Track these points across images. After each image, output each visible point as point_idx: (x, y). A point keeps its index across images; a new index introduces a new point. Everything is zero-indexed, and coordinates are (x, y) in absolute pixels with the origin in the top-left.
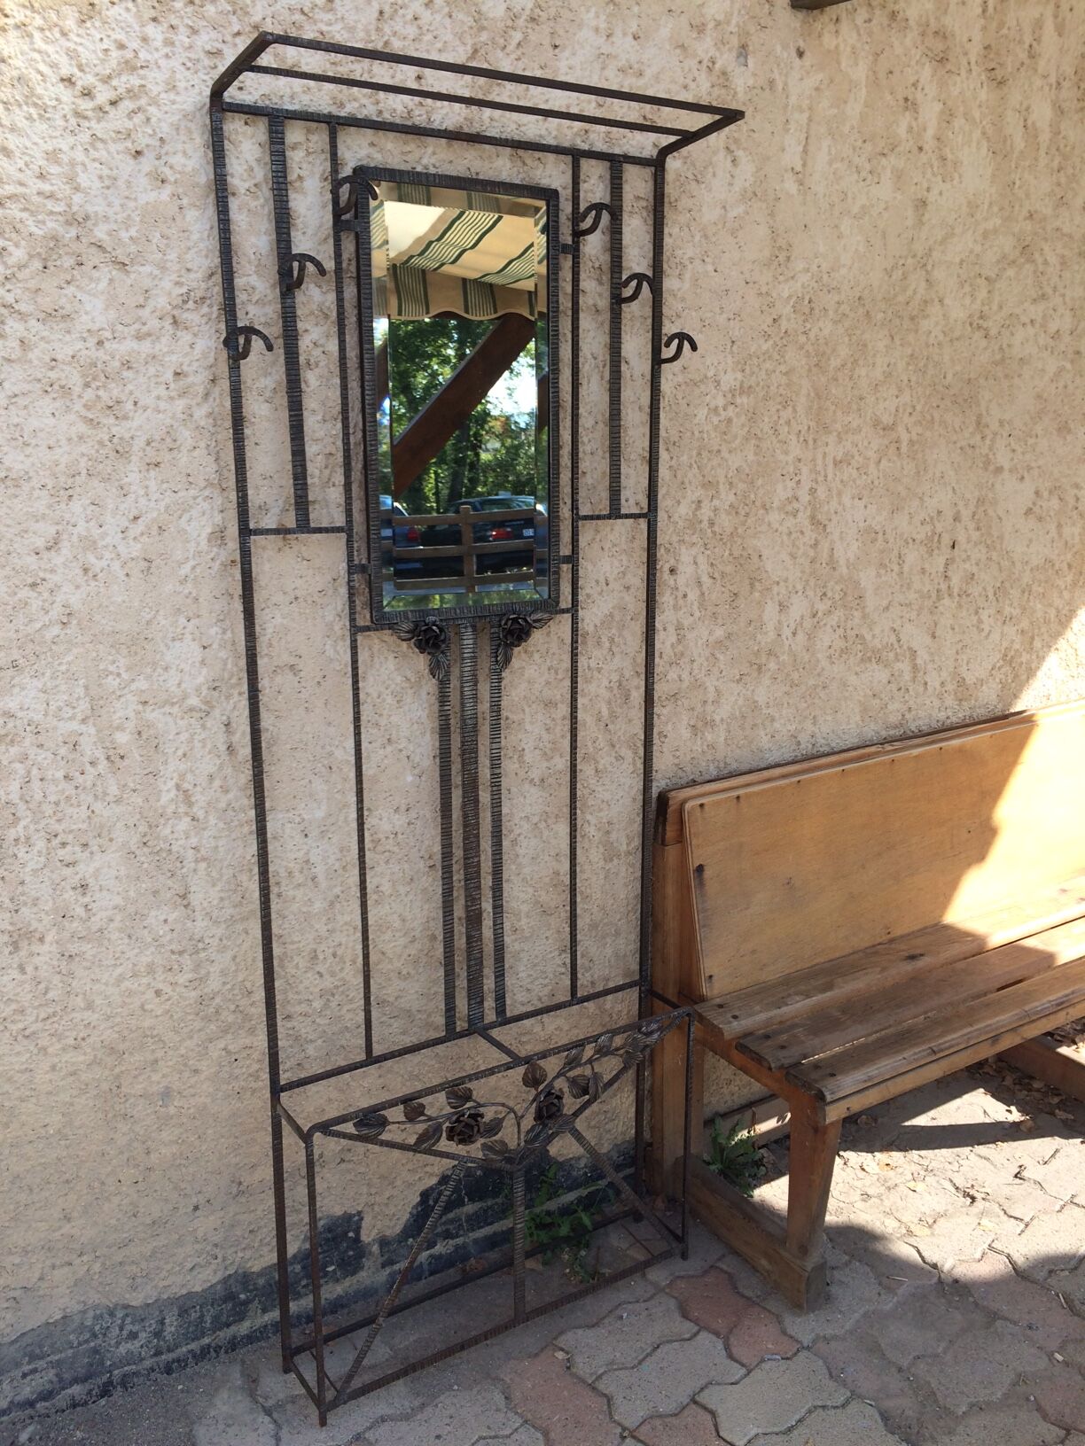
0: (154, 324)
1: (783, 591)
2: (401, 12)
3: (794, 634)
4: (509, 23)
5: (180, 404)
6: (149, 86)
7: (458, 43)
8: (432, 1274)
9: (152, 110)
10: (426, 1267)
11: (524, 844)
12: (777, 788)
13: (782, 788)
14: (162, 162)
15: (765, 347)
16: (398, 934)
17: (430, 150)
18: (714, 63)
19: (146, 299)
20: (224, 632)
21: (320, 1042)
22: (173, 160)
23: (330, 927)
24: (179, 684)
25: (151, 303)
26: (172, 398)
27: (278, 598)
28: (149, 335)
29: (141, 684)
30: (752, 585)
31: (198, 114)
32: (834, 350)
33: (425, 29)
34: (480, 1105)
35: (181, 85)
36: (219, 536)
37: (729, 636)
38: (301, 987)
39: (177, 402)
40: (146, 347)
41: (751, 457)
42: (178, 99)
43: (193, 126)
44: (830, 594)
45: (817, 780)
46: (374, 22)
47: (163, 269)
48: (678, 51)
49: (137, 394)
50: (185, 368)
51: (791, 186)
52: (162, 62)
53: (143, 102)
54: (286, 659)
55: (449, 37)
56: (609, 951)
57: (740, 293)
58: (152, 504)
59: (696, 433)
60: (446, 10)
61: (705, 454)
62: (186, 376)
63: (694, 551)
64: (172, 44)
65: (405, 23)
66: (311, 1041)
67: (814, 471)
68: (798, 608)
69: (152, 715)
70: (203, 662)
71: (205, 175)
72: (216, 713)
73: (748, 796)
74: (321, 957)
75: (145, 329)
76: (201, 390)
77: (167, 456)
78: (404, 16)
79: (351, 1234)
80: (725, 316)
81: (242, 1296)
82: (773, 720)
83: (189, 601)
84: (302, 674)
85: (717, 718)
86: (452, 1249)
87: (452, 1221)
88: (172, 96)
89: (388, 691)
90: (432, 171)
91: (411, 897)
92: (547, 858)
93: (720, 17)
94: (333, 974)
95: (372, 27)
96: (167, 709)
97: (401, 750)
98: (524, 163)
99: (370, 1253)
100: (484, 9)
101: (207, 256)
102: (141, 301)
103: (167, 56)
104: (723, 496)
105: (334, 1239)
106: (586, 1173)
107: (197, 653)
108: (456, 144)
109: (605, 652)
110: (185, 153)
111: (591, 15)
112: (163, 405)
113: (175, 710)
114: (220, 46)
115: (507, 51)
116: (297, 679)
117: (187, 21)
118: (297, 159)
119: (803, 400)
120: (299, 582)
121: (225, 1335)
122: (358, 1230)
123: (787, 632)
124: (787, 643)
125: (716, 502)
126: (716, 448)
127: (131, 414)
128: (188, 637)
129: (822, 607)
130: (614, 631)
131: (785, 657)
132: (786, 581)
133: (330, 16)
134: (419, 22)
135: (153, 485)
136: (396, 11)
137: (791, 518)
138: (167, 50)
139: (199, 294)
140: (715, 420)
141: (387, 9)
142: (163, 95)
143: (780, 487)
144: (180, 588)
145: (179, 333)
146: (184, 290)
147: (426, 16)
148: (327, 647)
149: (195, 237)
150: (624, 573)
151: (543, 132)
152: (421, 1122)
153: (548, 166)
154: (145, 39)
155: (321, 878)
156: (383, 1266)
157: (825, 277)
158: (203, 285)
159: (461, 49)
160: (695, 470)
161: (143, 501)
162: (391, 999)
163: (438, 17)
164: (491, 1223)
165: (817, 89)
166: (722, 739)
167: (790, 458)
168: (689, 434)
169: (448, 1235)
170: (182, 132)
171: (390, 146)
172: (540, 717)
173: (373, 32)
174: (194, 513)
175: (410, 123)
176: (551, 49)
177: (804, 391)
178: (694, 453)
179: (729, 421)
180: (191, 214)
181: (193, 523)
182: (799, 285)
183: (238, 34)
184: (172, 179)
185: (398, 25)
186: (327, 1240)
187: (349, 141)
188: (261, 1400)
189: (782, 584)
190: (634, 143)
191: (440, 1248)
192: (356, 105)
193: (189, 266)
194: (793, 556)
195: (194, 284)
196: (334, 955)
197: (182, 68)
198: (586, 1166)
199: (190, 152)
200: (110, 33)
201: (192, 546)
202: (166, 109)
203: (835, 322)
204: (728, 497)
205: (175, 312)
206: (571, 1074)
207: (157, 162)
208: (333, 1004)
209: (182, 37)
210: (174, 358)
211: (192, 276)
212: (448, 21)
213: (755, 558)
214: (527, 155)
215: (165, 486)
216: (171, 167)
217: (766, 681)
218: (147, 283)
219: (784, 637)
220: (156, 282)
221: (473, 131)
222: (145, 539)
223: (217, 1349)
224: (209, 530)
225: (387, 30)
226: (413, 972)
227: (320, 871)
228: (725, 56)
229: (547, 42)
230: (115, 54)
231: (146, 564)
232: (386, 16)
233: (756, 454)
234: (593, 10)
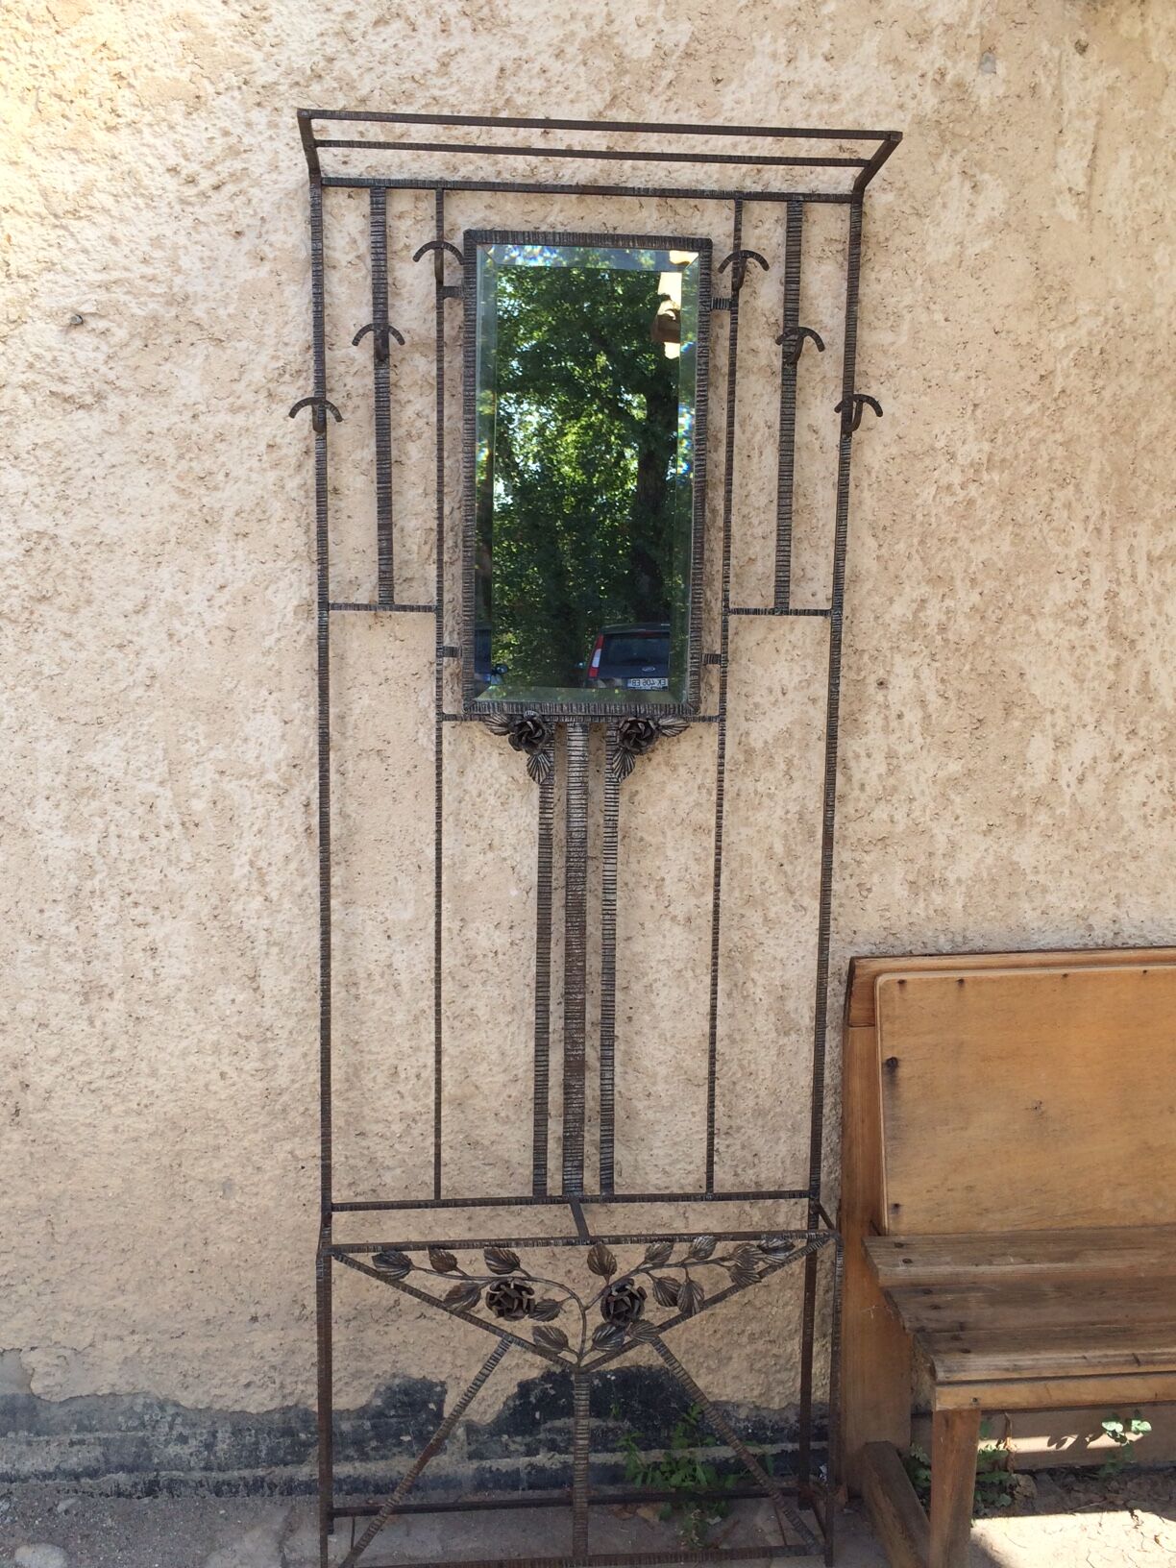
0: (248, 397)
1: (1061, 722)
2: (526, 66)
3: (1081, 781)
4: (658, 62)
5: (272, 476)
6: (252, 168)
7: (594, 91)
8: (531, 1487)
9: (254, 192)
10: (523, 1475)
11: (664, 992)
12: (1027, 979)
13: (1037, 980)
14: (262, 240)
15: (1028, 410)
16: (495, 1069)
17: (557, 208)
18: (943, 75)
19: (241, 374)
20: (307, 708)
21: (398, 1171)
22: (272, 238)
23: (413, 1043)
24: (258, 758)
25: (246, 378)
26: (264, 470)
27: (366, 677)
28: (242, 408)
29: (219, 753)
30: (1007, 711)
31: (300, 192)
32: (1145, 413)
33: (554, 81)
34: (530, 1278)
35: (283, 165)
36: (302, 609)
37: (969, 773)
38: (378, 1104)
39: (269, 474)
40: (240, 420)
41: (1006, 548)
42: (281, 178)
43: (294, 203)
44: (1142, 732)
45: (1097, 977)
46: (494, 81)
47: (260, 344)
48: (890, 67)
49: (230, 465)
50: (278, 440)
51: (1069, 211)
52: (267, 145)
53: (245, 184)
54: (373, 743)
55: (583, 86)
56: (783, 1149)
57: (986, 345)
58: (239, 574)
59: (920, 517)
60: (581, 57)
61: (933, 542)
62: (279, 448)
63: (915, 662)
64: (276, 126)
65: (531, 77)
66: (388, 1168)
67: (1113, 566)
68: (1085, 747)
69: (229, 786)
70: (283, 737)
71: (304, 253)
72: (296, 791)
73: (977, 982)
74: (403, 1075)
75: (239, 402)
76: (293, 461)
77: (254, 527)
78: (529, 70)
79: (432, 1406)
80: (962, 373)
81: (303, 1436)
82: (1045, 890)
83: (271, 673)
84: (390, 761)
85: (952, 878)
86: (559, 1466)
87: (560, 1431)
88: (274, 176)
89: (491, 791)
90: (560, 229)
91: (513, 1028)
92: (694, 1015)
93: (954, 19)
94: (416, 1098)
95: (491, 87)
96: (244, 781)
97: (505, 859)
98: (676, 213)
99: (455, 1436)
100: (627, 51)
101: (305, 330)
102: (236, 375)
103: (271, 138)
104: (961, 594)
105: (411, 1405)
106: (746, 1428)
107: (277, 728)
108: (589, 199)
109: (780, 775)
110: (286, 231)
111: (767, 39)
112: (254, 476)
113: (253, 783)
115: (655, 92)
116: (385, 766)
117: (293, 104)
118: (403, 228)
119: (1093, 477)
120: (390, 663)
121: (282, 1473)
122: (440, 1404)
123: (1067, 777)
124: (1068, 792)
125: (949, 602)
126: (952, 535)
127: (221, 485)
128: (269, 710)
129: (1129, 749)
130: (793, 751)
131: (1066, 810)
132: (1067, 708)
133: (444, 80)
134: (548, 75)
135: (240, 554)
136: (520, 66)
137: (1075, 629)
138: (270, 132)
139: (295, 367)
140: (949, 501)
141: (509, 64)
142: (266, 176)
143: (1054, 589)
144: (262, 660)
145: (274, 406)
146: (281, 363)
147: (555, 67)
148: (420, 735)
149: (293, 311)
150: (809, 683)
151: (700, 178)
152: (452, 1277)
153: (706, 214)
154: (249, 125)
155: (405, 987)
156: (471, 1456)
157: (1128, 321)
158: (300, 359)
159: (597, 98)
160: (917, 561)
161: (229, 570)
162: (486, 1143)
163: (570, 67)
164: (613, 1451)
165: (1110, 88)
166: (959, 906)
167: (1072, 551)
168: (908, 517)
169: (553, 1447)
170: (283, 210)
171: (509, 206)
172: (687, 843)
173: (492, 91)
174: (281, 584)
175: (532, 181)
176: (712, 85)
177: (1095, 466)
178: (915, 541)
179: (971, 502)
180: (290, 290)
181: (279, 595)
182: (1084, 331)
184: (271, 256)
185: (523, 81)
186: (403, 1403)
187: (462, 205)
188: (286, 1551)
189: (1059, 713)
190: (826, 178)
191: (541, 1458)
192: (471, 167)
193: (286, 340)
194: (1080, 680)
195: (291, 358)
196: (418, 1076)
197: (287, 148)
198: (747, 1419)
199: (291, 229)
200: (216, 121)
201: (277, 618)
202: (267, 189)
203: (1146, 377)
204: (967, 598)
205: (270, 385)
206: (658, 1273)
207: (257, 241)
208: (416, 1132)
209: (287, 120)
210: (268, 430)
211: (289, 349)
212: (582, 70)
213: (1013, 676)
214: (678, 204)
215: (252, 556)
216: (271, 245)
217: (1033, 836)
218: (243, 357)
219: (1063, 783)
220: (253, 357)
221: (611, 183)
222: (229, 608)
223: (272, 1486)
224: (296, 603)
225: (509, 86)
226: (513, 1117)
227: (403, 978)
228: (961, 65)
229: (706, 77)
230: (220, 141)
231: (230, 634)
232: (508, 72)
233: (1013, 544)
234: (769, 35)
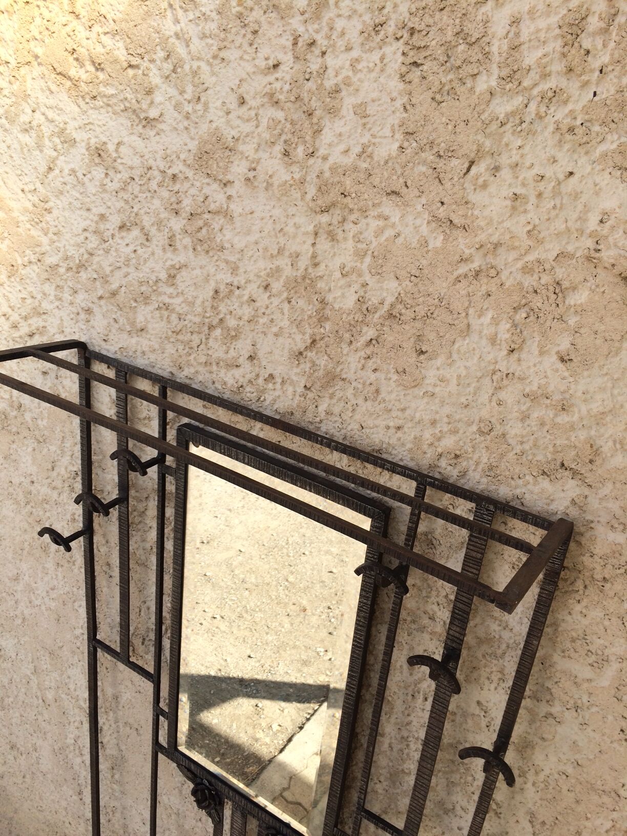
0: (59, 483)
2: (237, 292)
4: (359, 317)
6: (48, 328)
7: (295, 330)
19: (53, 466)
25: (56, 470)
28: (56, 488)
33: (261, 312)
40: (55, 495)
46: (210, 300)
47: (63, 451)
49: (52, 520)
52: (56, 312)
55: (285, 323)
60: (285, 295)
65: (242, 304)
78: (239, 297)
95: (208, 304)
100: (330, 298)
103: (58, 307)
111: (487, 319)
114: (91, 305)
115: (353, 347)
117: (70, 284)
133: (170, 290)
134: (256, 305)
135: (60, 575)
136: (231, 291)
138: (57, 303)
141: (222, 287)
146: (75, 469)
147: (263, 299)
151: (393, 441)
154: (44, 294)
159: (298, 337)
161: (55, 582)
163: (276, 301)
173: (209, 309)
176: (415, 355)
183: (101, 298)
185: (233, 304)
190: (537, 489)
192: (192, 370)
197: (69, 317)
200: (26, 286)
205: (70, 481)
207: (55, 381)
209: (67, 296)
210: (70, 508)
212: (286, 306)
215: (66, 579)
216: (64, 385)
225: (223, 308)
229: (409, 345)
230: (29, 301)
232: (222, 295)
234: (490, 315)
